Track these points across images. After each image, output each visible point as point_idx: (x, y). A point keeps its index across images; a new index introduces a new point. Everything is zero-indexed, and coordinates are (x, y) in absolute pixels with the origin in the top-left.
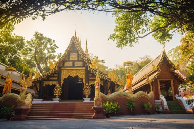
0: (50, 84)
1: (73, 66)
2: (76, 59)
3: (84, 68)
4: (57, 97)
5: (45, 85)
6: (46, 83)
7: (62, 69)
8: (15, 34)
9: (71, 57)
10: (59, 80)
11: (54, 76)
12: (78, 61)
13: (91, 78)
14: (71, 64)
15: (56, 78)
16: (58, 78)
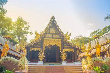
0: (35, 50)
1: (53, 38)
2: (55, 32)
3: (61, 39)
4: (41, 60)
5: (31, 51)
6: (32, 49)
7: (44, 39)
8: (6, 16)
9: (51, 30)
10: (42, 47)
11: (38, 44)
12: (56, 34)
13: (65, 47)
14: (50, 36)
15: (40, 46)
16: (41, 46)
